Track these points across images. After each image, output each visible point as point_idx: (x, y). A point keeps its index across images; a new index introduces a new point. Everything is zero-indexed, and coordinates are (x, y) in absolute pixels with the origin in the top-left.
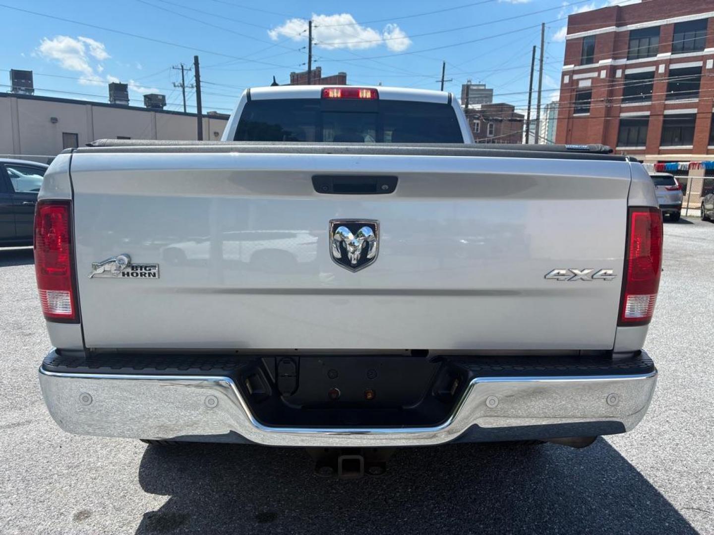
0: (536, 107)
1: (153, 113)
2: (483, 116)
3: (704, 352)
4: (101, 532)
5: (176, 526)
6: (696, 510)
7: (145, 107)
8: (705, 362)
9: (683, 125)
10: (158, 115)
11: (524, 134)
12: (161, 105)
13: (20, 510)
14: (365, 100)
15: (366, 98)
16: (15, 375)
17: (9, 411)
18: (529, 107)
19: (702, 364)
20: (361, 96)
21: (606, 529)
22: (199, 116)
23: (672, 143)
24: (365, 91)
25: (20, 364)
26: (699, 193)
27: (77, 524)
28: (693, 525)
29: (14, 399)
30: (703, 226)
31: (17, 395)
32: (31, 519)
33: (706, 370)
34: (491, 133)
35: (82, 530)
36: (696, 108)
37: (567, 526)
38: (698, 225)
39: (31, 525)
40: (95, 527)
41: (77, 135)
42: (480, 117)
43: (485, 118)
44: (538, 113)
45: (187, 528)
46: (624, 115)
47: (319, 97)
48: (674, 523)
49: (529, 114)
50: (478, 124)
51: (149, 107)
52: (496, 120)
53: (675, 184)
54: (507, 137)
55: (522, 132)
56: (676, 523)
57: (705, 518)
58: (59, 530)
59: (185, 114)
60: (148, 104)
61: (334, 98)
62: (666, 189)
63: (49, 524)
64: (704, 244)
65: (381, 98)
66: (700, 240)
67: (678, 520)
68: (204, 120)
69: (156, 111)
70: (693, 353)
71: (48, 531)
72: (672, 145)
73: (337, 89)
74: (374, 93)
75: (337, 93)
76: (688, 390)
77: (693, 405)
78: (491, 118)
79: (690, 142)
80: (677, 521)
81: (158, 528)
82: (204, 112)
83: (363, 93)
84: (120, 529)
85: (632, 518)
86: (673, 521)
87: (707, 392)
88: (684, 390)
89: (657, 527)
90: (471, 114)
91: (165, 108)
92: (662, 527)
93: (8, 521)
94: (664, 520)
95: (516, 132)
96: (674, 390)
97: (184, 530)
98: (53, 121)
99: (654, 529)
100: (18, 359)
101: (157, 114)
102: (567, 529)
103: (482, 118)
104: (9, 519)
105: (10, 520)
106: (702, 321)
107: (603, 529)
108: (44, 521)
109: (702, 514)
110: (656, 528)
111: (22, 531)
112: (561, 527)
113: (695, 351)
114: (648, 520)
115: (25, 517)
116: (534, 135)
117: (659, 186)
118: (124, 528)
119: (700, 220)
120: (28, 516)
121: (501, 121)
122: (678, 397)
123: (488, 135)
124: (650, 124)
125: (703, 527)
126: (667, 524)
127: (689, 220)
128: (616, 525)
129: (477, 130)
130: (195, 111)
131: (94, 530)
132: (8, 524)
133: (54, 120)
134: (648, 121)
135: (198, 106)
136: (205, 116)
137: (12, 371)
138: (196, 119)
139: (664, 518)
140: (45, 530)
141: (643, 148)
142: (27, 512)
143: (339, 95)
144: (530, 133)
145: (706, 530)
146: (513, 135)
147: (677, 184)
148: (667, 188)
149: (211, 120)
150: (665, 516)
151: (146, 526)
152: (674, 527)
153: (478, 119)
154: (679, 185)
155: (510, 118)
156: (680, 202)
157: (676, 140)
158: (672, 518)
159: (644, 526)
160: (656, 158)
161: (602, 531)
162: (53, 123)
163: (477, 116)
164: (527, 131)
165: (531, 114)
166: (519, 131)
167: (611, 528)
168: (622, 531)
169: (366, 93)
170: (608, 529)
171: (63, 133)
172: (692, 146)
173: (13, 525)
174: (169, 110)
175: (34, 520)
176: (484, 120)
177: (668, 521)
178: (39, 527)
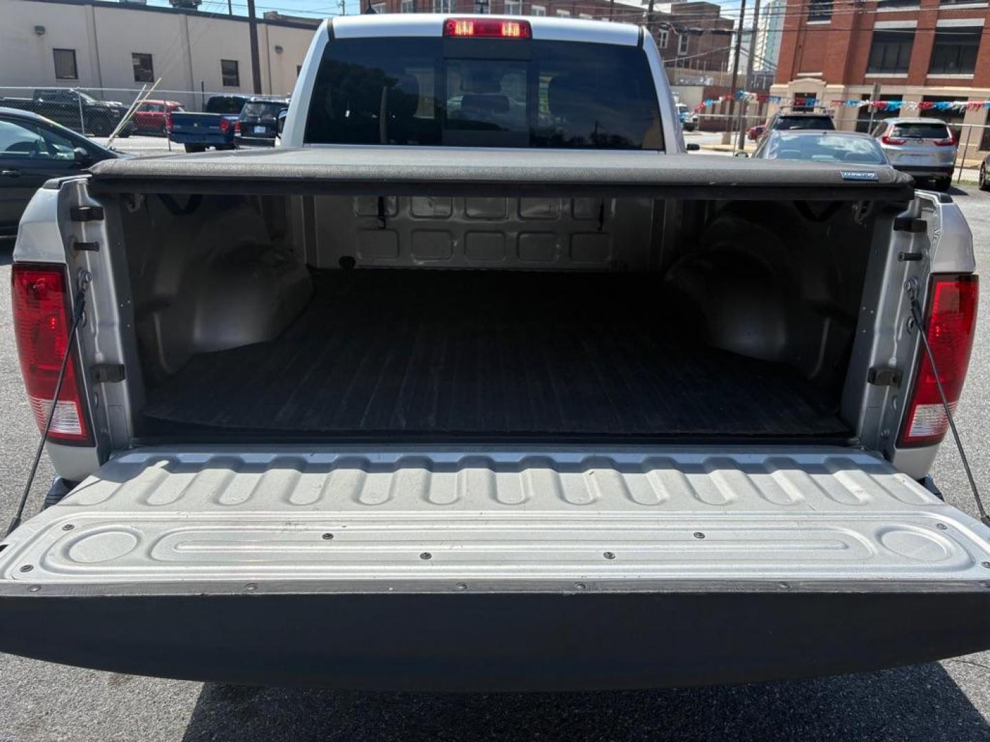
0: (753, 11)
1: (182, 16)
2: (675, 25)
3: (981, 409)
4: (150, 702)
5: (253, 692)
6: (970, 665)
7: (171, 6)
8: (982, 426)
9: (963, 43)
10: (192, 20)
11: (732, 52)
12: (194, 4)
13: (33, 670)
14: (511, 39)
15: (512, 37)
16: (11, 449)
17: (8, 509)
18: (743, 11)
19: (978, 428)
20: (504, 32)
21: (845, 694)
22: (252, 20)
23: (944, 69)
24: (510, 24)
25: (17, 431)
26: (977, 145)
27: (115, 691)
28: (963, 689)
29: (14, 488)
30: (981, 199)
31: (17, 482)
32: (49, 684)
33: (985, 439)
34: (683, 48)
35: (123, 700)
36: (982, 17)
37: (792, 688)
38: (974, 197)
39: (50, 694)
40: (140, 696)
41: (73, 52)
42: (670, 26)
43: (678, 28)
44: (756, 19)
45: (269, 695)
46: (880, 25)
47: (440, 34)
48: (938, 683)
49: (741, 22)
50: (665, 35)
51: (177, 7)
52: (694, 32)
53: (948, 136)
54: (707, 56)
55: (729, 49)
56: (941, 684)
57: (980, 676)
58: (90, 700)
59: (230, 17)
60: (174, 3)
61: (463, 35)
62: (934, 145)
63: (76, 691)
64: (982, 229)
65: (535, 36)
66: (977, 222)
67: (944, 679)
68: (260, 28)
69: (188, 13)
70: (966, 411)
71: (74, 704)
72: (944, 72)
73: (468, 20)
74: (524, 28)
75: (468, 28)
76: (959, 471)
77: (965, 496)
78: (686, 28)
79: (970, 68)
80: (943, 682)
81: (229, 695)
82: (259, 14)
83: (506, 28)
84: (175, 697)
85: (881, 675)
86: (937, 681)
87: (984, 473)
88: (953, 471)
89: (916, 691)
90: (656, 23)
91: (201, 8)
92: (922, 691)
93: (18, 688)
94: (925, 679)
95: (719, 49)
96: (939, 472)
97: (266, 698)
98: (38, 31)
99: (911, 693)
100: (13, 423)
101: (188, 17)
102: (791, 693)
103: (673, 28)
104: (19, 683)
105: (21, 686)
106: (979, 358)
107: (841, 694)
108: (68, 686)
109: (977, 669)
110: (913, 692)
111: (38, 703)
112: (783, 690)
113: (969, 408)
114: (903, 679)
115: (40, 681)
116: (747, 54)
117: (924, 139)
118: (182, 696)
119: (976, 189)
120: (45, 679)
121: (701, 33)
122: (945, 483)
123: (679, 52)
124: (916, 40)
125: (977, 691)
126: (929, 686)
127: (961, 188)
128: (859, 687)
129: (664, 44)
130: (245, 13)
131: (140, 700)
132: (19, 692)
133: (40, 30)
134: (914, 35)
135: (249, 6)
136: (260, 21)
137: (7, 443)
138: (247, 25)
139: (925, 677)
140: (70, 701)
141: (905, 76)
142: (43, 674)
143: (471, 31)
144: (741, 51)
145: (982, 695)
146: (716, 53)
147: (950, 136)
148: (936, 143)
149: (271, 27)
150: (925, 673)
151: (212, 692)
152: (939, 692)
153: (666, 29)
154: (953, 139)
155: (714, 29)
156: (952, 163)
157: (952, 65)
158: (936, 677)
159: (897, 689)
160: (921, 91)
161: (840, 696)
162: (39, 34)
163: (665, 26)
164: (738, 48)
165: (745, 22)
166: (725, 48)
167: (852, 692)
168: (867, 697)
169: (513, 27)
170: (848, 694)
171: (54, 50)
172: (972, 75)
173: (25, 694)
174: (208, 11)
175: (53, 685)
176: (675, 32)
177: (931, 681)
178: (62, 696)
